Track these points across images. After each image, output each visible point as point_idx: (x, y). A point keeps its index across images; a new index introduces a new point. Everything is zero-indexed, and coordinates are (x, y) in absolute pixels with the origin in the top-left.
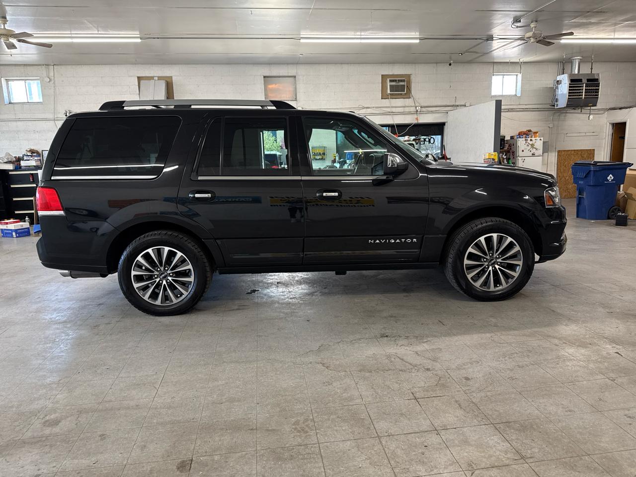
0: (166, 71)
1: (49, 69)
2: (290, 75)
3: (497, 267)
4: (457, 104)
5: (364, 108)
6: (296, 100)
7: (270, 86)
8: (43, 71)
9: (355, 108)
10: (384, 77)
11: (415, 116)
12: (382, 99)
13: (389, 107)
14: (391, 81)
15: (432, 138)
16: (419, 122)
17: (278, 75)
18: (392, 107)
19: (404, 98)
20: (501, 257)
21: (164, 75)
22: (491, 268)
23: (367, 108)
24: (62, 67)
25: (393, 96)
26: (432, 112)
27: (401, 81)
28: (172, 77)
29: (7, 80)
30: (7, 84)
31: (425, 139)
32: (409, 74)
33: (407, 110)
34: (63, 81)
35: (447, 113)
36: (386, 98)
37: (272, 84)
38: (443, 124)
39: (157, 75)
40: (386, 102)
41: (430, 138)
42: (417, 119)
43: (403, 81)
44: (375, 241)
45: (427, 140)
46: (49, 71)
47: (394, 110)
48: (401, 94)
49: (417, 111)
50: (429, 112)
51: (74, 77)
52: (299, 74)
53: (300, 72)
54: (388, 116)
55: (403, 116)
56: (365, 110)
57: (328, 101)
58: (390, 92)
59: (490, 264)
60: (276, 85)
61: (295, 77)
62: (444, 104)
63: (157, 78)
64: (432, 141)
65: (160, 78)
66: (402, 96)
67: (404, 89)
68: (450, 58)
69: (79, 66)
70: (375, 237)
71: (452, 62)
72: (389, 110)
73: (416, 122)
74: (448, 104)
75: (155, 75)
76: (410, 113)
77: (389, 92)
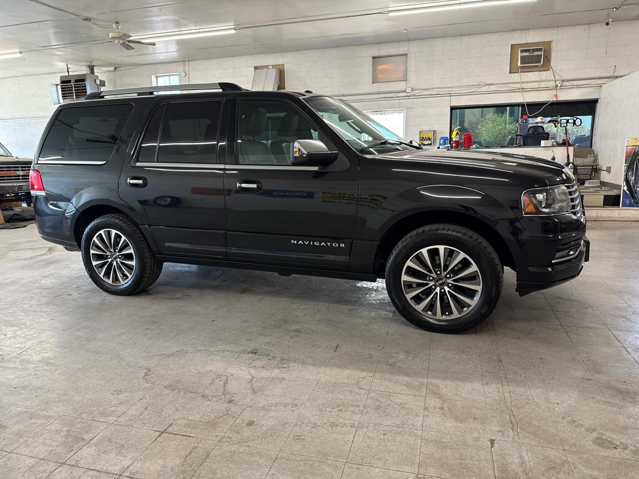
0: (278, 60)
1: (185, 64)
2: (400, 53)
3: (447, 289)
4: (616, 74)
5: (487, 85)
6: (406, 81)
7: (380, 67)
8: (180, 67)
9: (474, 85)
10: (513, 47)
11: (554, 92)
12: (510, 73)
13: (519, 83)
14: (522, 51)
15: (577, 118)
16: (559, 99)
17: (388, 54)
18: (522, 83)
19: (540, 71)
20: (453, 277)
21: (277, 63)
22: (438, 290)
23: (490, 85)
24: (195, 62)
25: (524, 69)
26: (578, 86)
27: (537, 50)
28: (284, 65)
29: (157, 77)
30: (157, 80)
31: (568, 121)
32: (550, 40)
33: (543, 85)
34: (195, 75)
35: (601, 86)
36: (516, 73)
37: (382, 65)
38: (595, 101)
39: (271, 64)
40: (516, 77)
41: (575, 119)
42: (556, 96)
43: (540, 50)
44: (298, 242)
45: (571, 121)
46: (185, 66)
47: (525, 86)
48: (537, 66)
49: (557, 86)
50: (573, 87)
51: (204, 70)
52: (411, 51)
53: (412, 49)
54: (517, 93)
55: (538, 92)
56: (487, 87)
57: (442, 78)
58: (521, 64)
59: (437, 284)
60: (386, 65)
61: (406, 55)
62: (597, 75)
63: (271, 67)
64: (578, 122)
65: (274, 66)
66: (538, 69)
67: (541, 61)
68: (608, 16)
69: (207, 61)
70: (298, 237)
71: (610, 20)
72: (518, 86)
73: (555, 99)
74: (603, 75)
75: (270, 64)
76: (547, 89)
77: (519, 65)
